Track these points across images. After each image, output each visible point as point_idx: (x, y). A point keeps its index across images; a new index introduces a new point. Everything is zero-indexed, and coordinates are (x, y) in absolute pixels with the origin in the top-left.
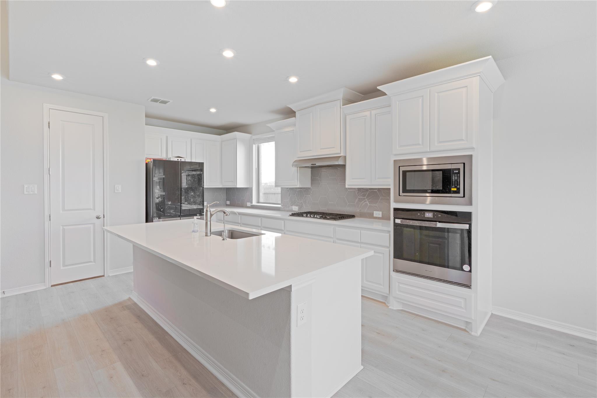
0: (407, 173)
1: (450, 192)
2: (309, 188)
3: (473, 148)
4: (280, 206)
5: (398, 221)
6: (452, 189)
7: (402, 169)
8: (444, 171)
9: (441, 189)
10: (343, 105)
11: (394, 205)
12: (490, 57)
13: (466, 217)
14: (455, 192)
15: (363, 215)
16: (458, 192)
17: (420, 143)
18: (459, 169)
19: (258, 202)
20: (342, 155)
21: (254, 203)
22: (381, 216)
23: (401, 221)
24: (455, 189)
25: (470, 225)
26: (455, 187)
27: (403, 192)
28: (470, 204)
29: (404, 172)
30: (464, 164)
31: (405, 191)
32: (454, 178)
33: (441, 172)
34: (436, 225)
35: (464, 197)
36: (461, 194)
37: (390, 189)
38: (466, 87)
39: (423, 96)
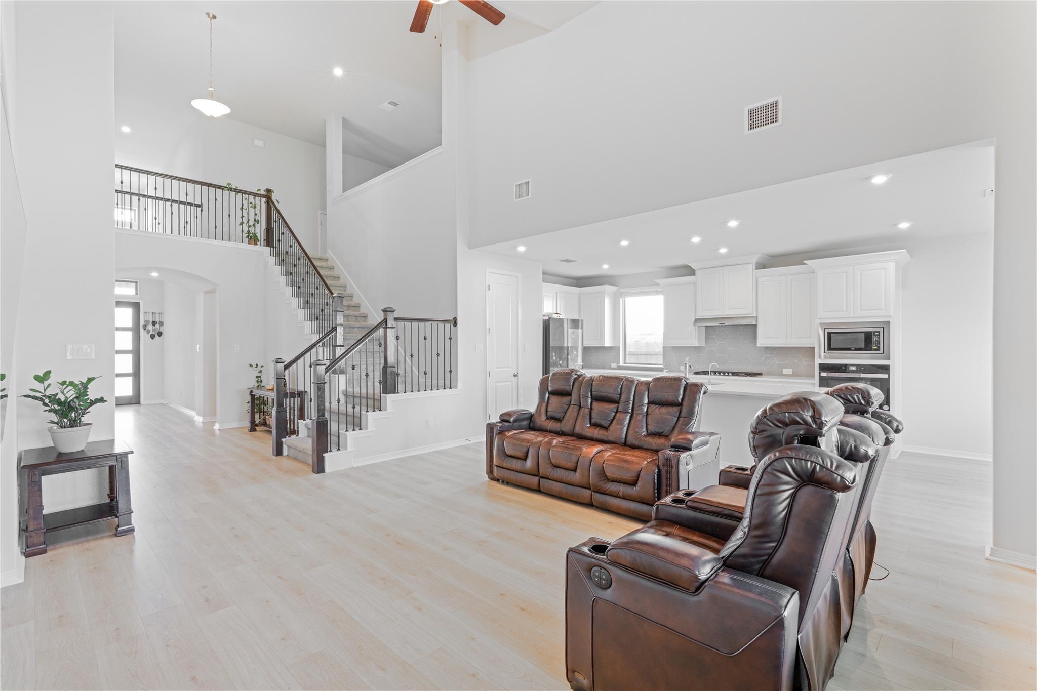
0: (832, 334)
1: (871, 350)
2: (704, 347)
3: (890, 316)
4: (662, 366)
5: (824, 374)
6: (873, 347)
7: (827, 331)
8: (866, 333)
9: (864, 347)
10: (756, 269)
11: (818, 361)
12: (905, 250)
13: (886, 369)
14: (875, 350)
15: (770, 374)
16: (878, 349)
17: (844, 309)
18: (879, 332)
19: (625, 363)
20: (754, 315)
21: (621, 364)
22: (791, 373)
23: (827, 374)
24: (876, 347)
25: (889, 374)
26: (876, 346)
27: (828, 350)
28: (889, 359)
29: (829, 334)
30: (883, 328)
31: (830, 348)
32: (874, 339)
33: (864, 334)
34: (860, 375)
35: (884, 353)
36: (881, 351)
37: (814, 348)
38: (885, 269)
39: (846, 272)
